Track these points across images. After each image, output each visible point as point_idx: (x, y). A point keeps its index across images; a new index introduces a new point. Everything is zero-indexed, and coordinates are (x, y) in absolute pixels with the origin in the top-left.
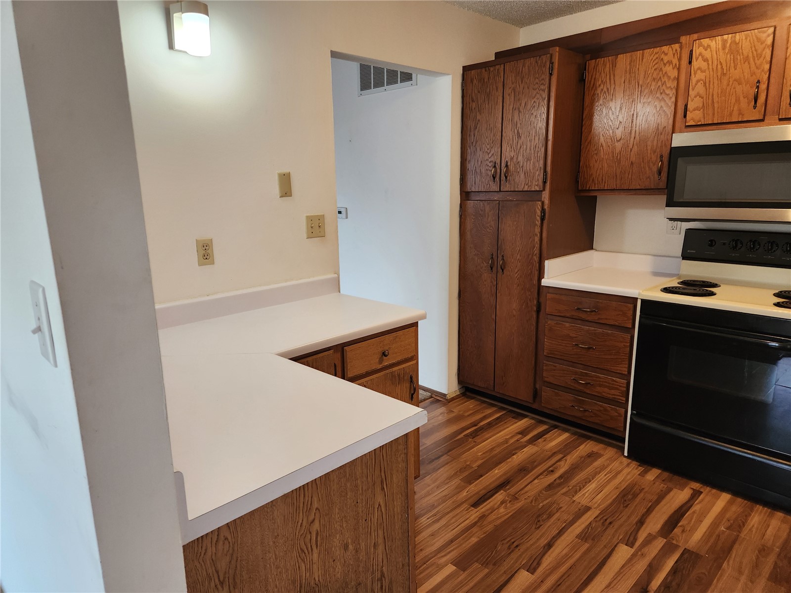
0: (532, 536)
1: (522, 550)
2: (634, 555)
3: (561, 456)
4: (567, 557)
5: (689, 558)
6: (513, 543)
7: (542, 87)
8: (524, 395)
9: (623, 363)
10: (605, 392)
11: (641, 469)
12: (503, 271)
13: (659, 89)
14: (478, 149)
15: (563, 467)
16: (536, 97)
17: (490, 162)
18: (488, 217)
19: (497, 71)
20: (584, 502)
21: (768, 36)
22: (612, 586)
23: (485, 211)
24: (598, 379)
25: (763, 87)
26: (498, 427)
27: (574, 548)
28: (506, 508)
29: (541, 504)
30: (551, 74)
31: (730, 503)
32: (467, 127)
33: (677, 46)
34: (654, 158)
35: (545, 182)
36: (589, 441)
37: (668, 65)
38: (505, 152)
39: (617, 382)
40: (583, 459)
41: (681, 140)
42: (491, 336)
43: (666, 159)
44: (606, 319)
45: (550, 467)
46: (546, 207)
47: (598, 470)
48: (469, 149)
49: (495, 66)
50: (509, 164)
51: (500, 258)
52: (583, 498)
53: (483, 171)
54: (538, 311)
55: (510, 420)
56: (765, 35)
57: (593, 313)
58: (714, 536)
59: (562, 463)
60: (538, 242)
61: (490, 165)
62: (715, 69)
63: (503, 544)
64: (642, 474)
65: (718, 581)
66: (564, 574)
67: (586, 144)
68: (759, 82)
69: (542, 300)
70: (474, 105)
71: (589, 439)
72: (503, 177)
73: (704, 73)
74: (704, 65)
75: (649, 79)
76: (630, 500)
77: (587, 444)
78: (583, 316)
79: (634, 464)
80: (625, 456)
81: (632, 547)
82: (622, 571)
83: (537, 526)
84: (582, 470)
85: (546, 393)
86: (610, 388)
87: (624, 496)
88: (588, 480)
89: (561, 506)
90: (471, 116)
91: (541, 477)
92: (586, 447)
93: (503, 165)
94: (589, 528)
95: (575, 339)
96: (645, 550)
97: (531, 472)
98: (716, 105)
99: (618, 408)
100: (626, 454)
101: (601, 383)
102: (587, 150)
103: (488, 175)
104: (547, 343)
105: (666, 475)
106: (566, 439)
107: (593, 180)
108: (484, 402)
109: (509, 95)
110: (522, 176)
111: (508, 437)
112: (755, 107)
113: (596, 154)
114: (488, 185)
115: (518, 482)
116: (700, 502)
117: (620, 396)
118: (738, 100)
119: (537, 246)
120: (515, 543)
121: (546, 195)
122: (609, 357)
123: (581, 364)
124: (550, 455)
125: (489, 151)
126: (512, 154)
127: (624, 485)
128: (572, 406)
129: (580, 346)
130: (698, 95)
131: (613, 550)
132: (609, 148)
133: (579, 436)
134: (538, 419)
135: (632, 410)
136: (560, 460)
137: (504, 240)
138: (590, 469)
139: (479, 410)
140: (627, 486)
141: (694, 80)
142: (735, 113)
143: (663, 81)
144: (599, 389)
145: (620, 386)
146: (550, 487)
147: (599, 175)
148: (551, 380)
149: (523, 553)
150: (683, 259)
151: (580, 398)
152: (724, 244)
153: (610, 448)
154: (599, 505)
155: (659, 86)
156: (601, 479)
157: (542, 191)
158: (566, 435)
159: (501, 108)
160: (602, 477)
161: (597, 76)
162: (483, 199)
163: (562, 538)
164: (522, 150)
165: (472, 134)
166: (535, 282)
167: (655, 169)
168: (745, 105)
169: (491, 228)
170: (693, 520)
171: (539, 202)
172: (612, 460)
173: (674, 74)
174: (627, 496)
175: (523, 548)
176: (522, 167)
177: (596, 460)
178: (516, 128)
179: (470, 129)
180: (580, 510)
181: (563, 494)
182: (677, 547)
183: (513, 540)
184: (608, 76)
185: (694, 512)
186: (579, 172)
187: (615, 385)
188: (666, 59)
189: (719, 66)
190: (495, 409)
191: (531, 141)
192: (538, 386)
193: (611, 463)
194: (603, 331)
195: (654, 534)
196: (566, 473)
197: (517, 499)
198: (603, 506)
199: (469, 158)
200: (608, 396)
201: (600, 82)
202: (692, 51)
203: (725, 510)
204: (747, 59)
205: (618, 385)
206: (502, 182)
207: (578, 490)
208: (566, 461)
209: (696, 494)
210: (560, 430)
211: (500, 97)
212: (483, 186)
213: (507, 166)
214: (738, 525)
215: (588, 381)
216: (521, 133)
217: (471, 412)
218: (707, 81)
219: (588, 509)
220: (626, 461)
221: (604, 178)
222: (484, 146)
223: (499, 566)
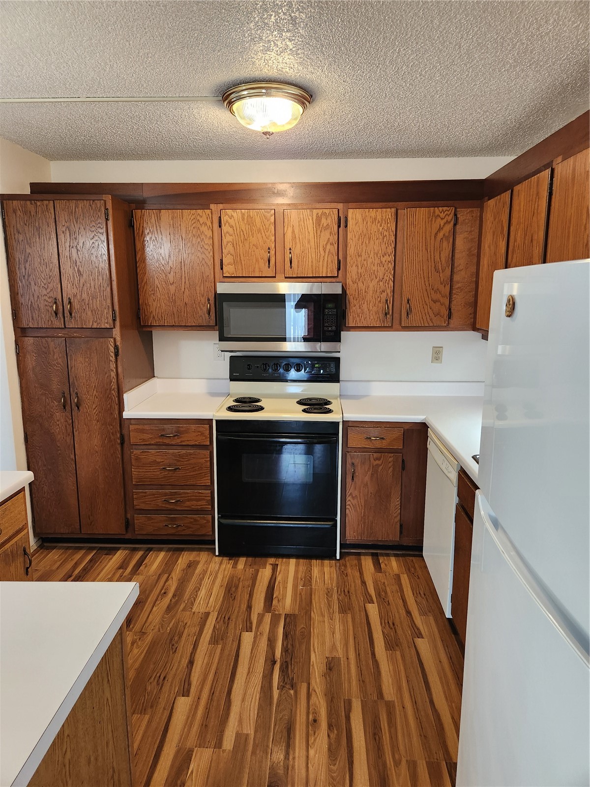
0: (174, 661)
1: (170, 680)
2: (255, 638)
3: (166, 575)
4: (209, 665)
5: (290, 619)
6: (160, 677)
7: (101, 231)
8: (115, 528)
9: (206, 476)
10: (193, 505)
11: (232, 562)
12: (78, 408)
13: (199, 245)
14: (33, 283)
15: (173, 586)
16: (95, 239)
17: (49, 298)
18: (54, 355)
19: (45, 206)
20: (202, 610)
21: (271, 216)
22: (251, 671)
23: (49, 348)
24: (187, 495)
25: (273, 252)
26: (94, 570)
27: (211, 654)
28: (138, 647)
29: (168, 628)
30: (107, 220)
31: (297, 565)
32: (14, 259)
33: (208, 211)
34: (203, 300)
35: (114, 320)
36: (183, 553)
37: (203, 225)
38: (66, 289)
39: (202, 494)
40: (185, 571)
41: (223, 288)
42: (71, 477)
43: (212, 302)
44: (188, 441)
45: (162, 590)
46: (118, 343)
47: (201, 576)
48: (20, 282)
49: (42, 200)
50: (72, 301)
51: (74, 396)
52: (199, 607)
53: (42, 306)
54: (122, 443)
55: (104, 558)
56: (269, 215)
57: (176, 438)
58: (298, 596)
59: (170, 582)
60: (115, 377)
61: (49, 300)
62: (239, 234)
63: (151, 683)
64: (235, 566)
65: (313, 629)
66: (213, 681)
67: (143, 284)
68: (269, 249)
69: (125, 432)
70: (21, 238)
71: (182, 551)
72: (67, 314)
73: (231, 237)
74: (231, 230)
75: (190, 234)
76: (234, 592)
77: (183, 556)
78: (167, 441)
79: (225, 560)
80: (216, 556)
81: (251, 632)
82: (252, 654)
83: (174, 650)
84: (189, 581)
85: (139, 520)
86: (198, 500)
87: (229, 591)
88: (197, 589)
89: (185, 622)
90: (18, 248)
91: (158, 602)
92: (184, 559)
93: (66, 301)
94: (215, 632)
95: (162, 463)
96: (261, 628)
97: (146, 602)
98: (243, 263)
99: (205, 516)
100: (217, 553)
101: (189, 498)
102: (144, 290)
103: (48, 311)
104: (135, 473)
105: (250, 559)
106: (164, 558)
107: (154, 317)
108: (68, 548)
109: (63, 232)
110: (89, 313)
111: (110, 576)
112: (269, 267)
113: (154, 294)
114: (50, 322)
115: (139, 616)
116: (280, 573)
117: (207, 505)
118: (257, 260)
119: (114, 380)
120: (161, 677)
121: (117, 332)
122: (194, 473)
123: (170, 485)
124: (156, 578)
125: (46, 287)
126: (75, 291)
127: (225, 581)
128: (166, 525)
129: (168, 469)
130: (229, 253)
131: (240, 640)
132: (165, 290)
133: (173, 551)
134: (131, 547)
135: (218, 514)
136: (167, 580)
137: (76, 377)
138: (194, 579)
139: (66, 558)
140: (228, 581)
141: (225, 241)
142: (257, 270)
143: (202, 238)
144: (188, 503)
145: (205, 497)
146: (169, 609)
147: (158, 313)
148: (143, 506)
149: (172, 683)
150: (230, 381)
151: (172, 516)
152: (258, 367)
153: (202, 553)
154: (214, 607)
155: (199, 242)
156: (207, 583)
157: (112, 328)
158: (162, 554)
159: (56, 244)
160: (206, 582)
161: (144, 225)
162: (44, 335)
163: (198, 650)
164: (85, 288)
165: (22, 267)
166: (116, 415)
167: (205, 310)
168: (263, 265)
169: (59, 366)
170: (281, 589)
171: (111, 339)
172: (208, 563)
173: (209, 233)
174: (231, 590)
175: (170, 678)
176: (88, 304)
177: (195, 568)
178: (76, 266)
179: (19, 261)
180: (202, 618)
181: (183, 610)
182: (280, 615)
183: (158, 675)
184: (155, 227)
185: (279, 582)
186: (139, 309)
187: (202, 496)
188: (201, 221)
189: (242, 233)
190: (83, 552)
191: (94, 280)
192: (129, 516)
193: (209, 566)
194: (186, 452)
195: (262, 612)
196: (176, 591)
197: (144, 633)
198: (218, 607)
199: (21, 291)
200: (196, 507)
201: (148, 231)
202: (220, 217)
203: (296, 572)
204: (259, 231)
205: (203, 496)
206: (66, 319)
207: (193, 601)
208: (172, 578)
209: (275, 567)
210: (155, 551)
211: (53, 233)
212: (43, 322)
213: (70, 303)
214: (308, 581)
215: (178, 499)
216: (82, 271)
217: (59, 563)
218: (235, 242)
219: (207, 614)
220: (218, 559)
221: (163, 315)
222: (39, 281)
223: (156, 706)
